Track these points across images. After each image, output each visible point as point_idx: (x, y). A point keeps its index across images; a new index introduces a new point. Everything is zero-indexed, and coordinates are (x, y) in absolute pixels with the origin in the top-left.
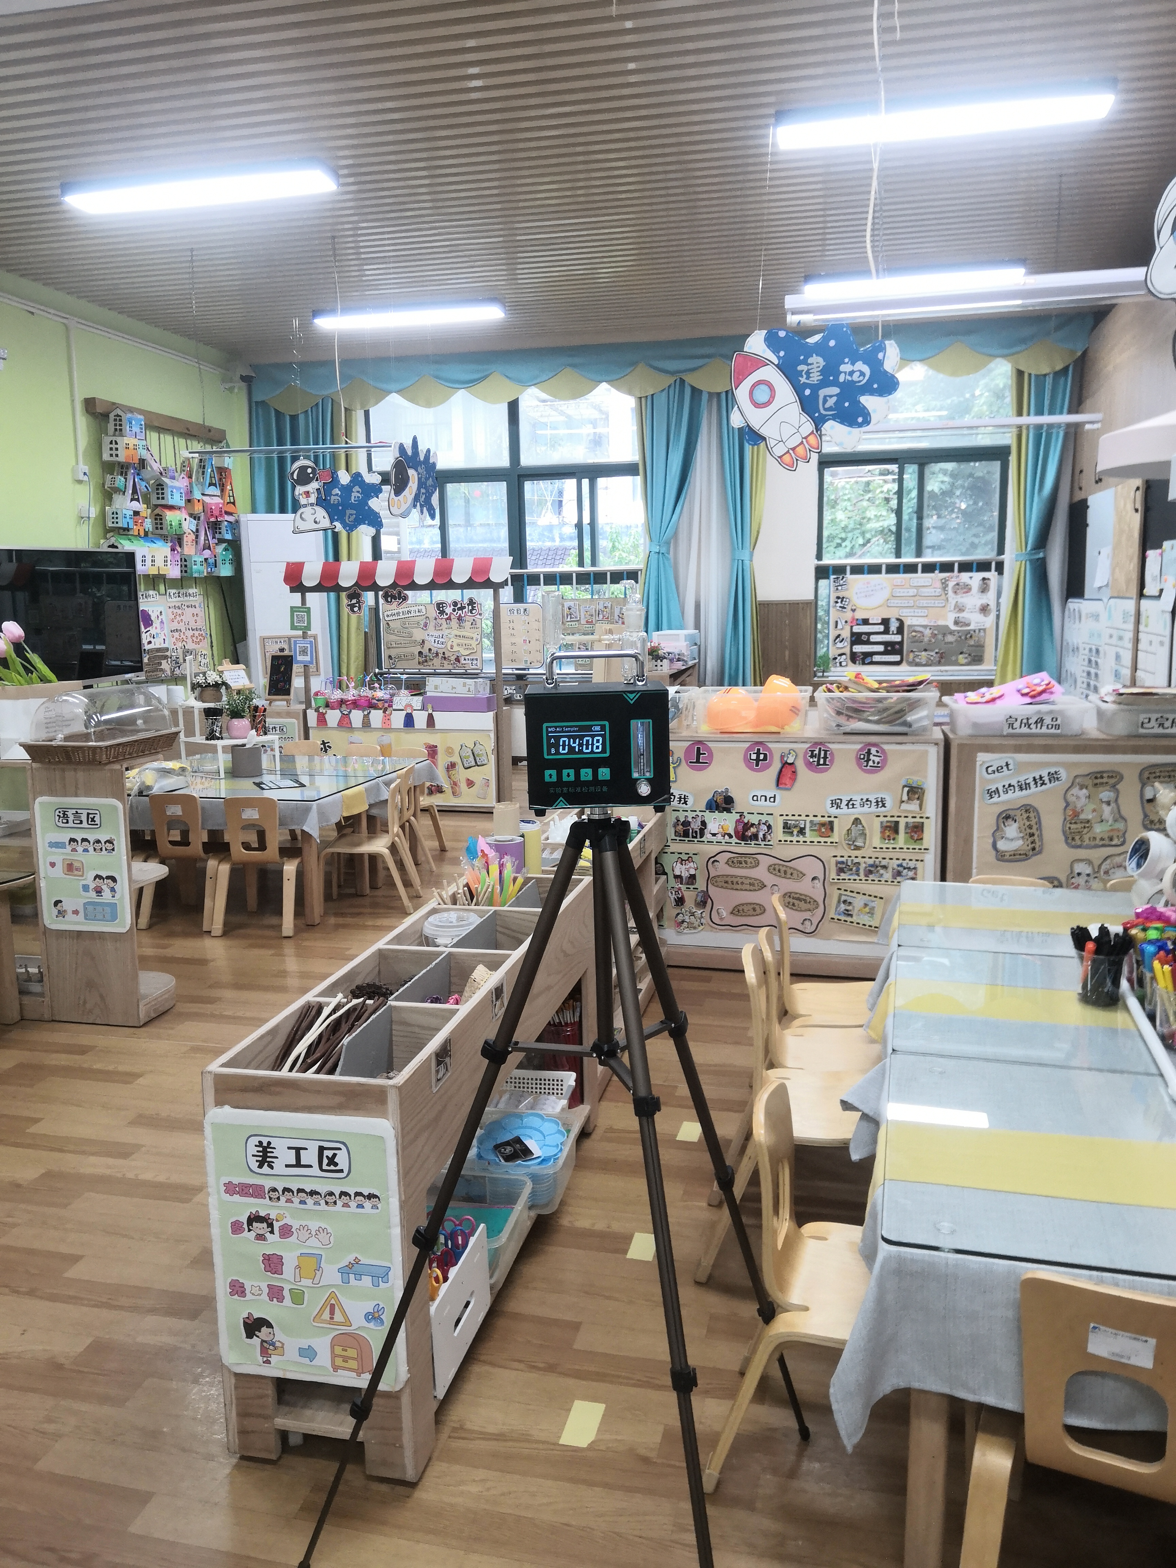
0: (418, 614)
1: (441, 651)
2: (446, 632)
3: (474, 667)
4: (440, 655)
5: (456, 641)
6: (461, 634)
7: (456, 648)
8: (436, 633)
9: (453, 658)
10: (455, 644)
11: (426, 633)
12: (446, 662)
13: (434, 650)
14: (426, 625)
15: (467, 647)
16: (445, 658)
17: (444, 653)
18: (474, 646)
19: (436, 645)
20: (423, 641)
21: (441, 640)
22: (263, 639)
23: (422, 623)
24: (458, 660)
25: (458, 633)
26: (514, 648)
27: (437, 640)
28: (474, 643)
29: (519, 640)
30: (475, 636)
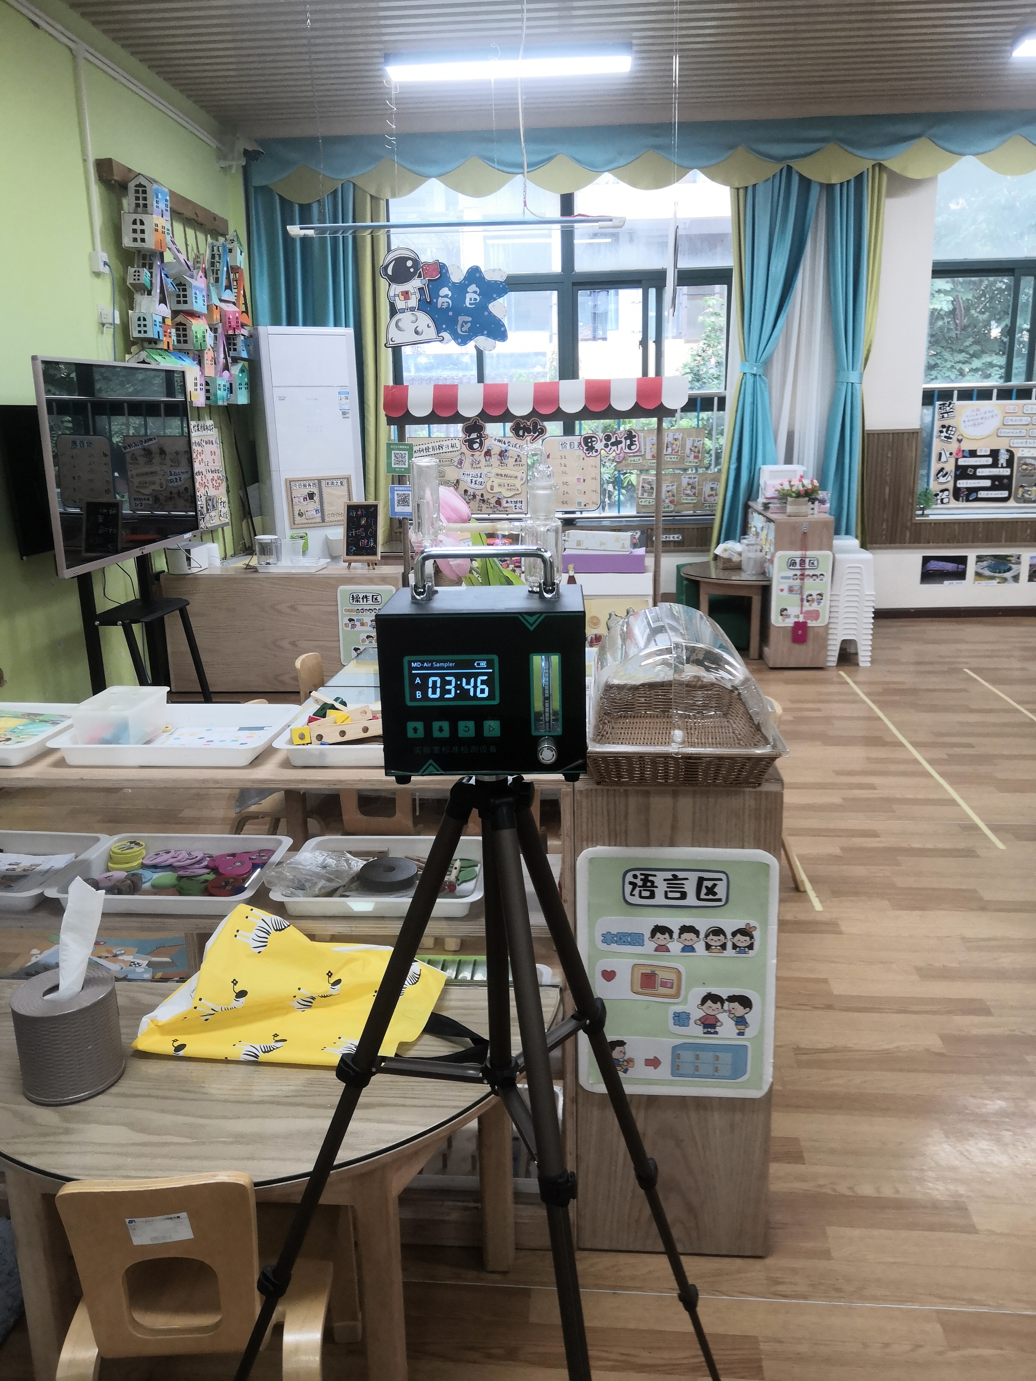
0: (451, 449)
1: (478, 493)
2: (485, 470)
3: (518, 510)
4: (478, 498)
5: (497, 481)
6: (503, 472)
7: (496, 489)
8: (473, 472)
9: (493, 501)
10: (495, 485)
11: (462, 471)
12: (484, 506)
13: (471, 492)
14: (460, 463)
15: (510, 487)
16: (484, 501)
17: (482, 495)
18: (518, 486)
19: (473, 485)
20: (458, 481)
21: (479, 480)
22: (290, 483)
23: (456, 460)
24: (498, 502)
25: (500, 472)
26: (565, 488)
27: (474, 479)
28: (518, 483)
29: (572, 479)
30: (519, 474)
